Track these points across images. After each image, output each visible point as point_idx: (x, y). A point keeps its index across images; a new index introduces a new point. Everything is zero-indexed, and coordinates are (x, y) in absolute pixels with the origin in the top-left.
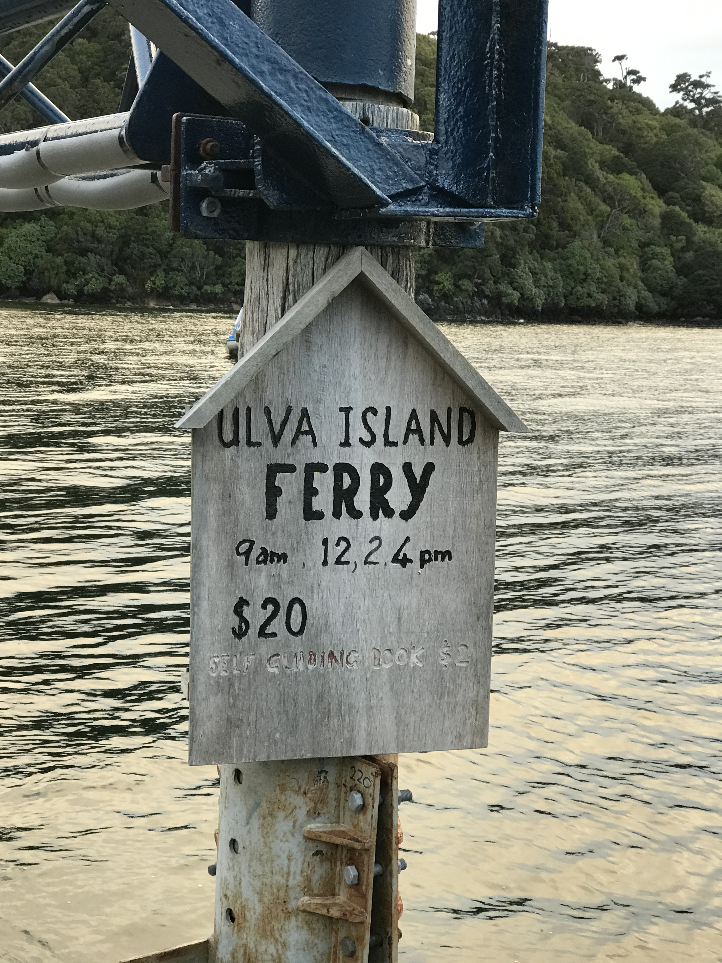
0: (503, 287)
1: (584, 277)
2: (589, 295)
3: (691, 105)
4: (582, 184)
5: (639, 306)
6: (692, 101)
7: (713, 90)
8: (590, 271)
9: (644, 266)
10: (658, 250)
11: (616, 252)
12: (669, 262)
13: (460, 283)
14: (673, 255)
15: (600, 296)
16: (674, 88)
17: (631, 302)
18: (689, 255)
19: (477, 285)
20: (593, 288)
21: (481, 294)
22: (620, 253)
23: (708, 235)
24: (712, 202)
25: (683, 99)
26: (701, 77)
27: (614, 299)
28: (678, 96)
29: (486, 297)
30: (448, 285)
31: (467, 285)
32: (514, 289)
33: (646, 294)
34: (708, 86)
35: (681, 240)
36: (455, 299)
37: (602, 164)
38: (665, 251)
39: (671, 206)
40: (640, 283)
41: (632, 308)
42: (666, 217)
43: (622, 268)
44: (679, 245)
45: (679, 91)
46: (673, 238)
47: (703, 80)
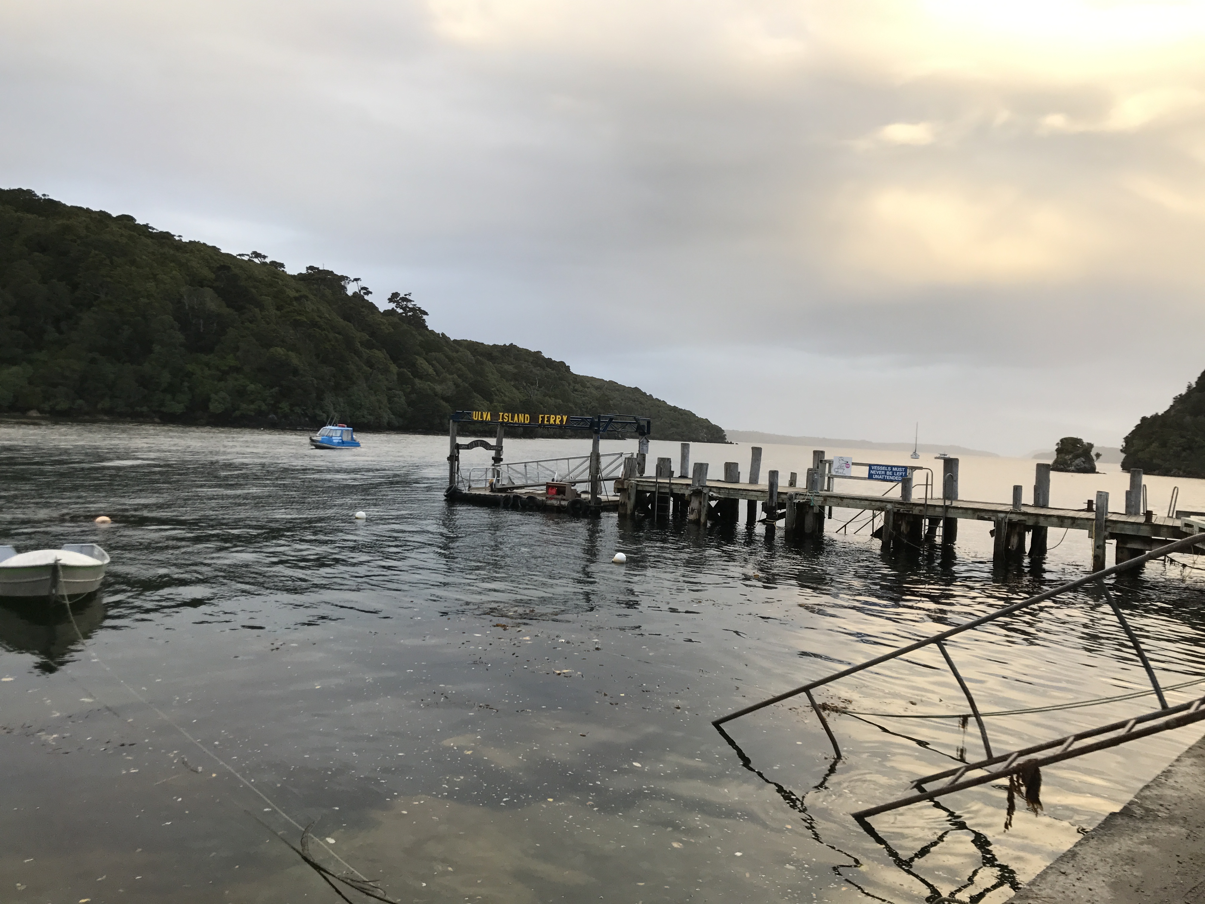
0: (318, 412)
1: (360, 406)
2: (364, 417)
3: (400, 311)
4: (353, 355)
5: (389, 423)
6: (401, 309)
7: (413, 303)
8: (363, 404)
9: (390, 400)
10: (397, 392)
11: (375, 392)
12: (403, 399)
13: (294, 408)
14: (405, 395)
15: (369, 417)
16: (391, 300)
17: (385, 420)
18: (413, 396)
19: (303, 410)
20: (366, 412)
21: (306, 415)
22: (378, 393)
23: (422, 385)
24: (422, 367)
25: (396, 307)
26: (405, 295)
27: (377, 419)
28: (392, 306)
29: (308, 416)
30: (287, 410)
31: (297, 410)
32: (324, 412)
33: (392, 416)
34: (411, 301)
35: (409, 388)
36: (291, 418)
37: (362, 343)
38: (401, 393)
39: (402, 369)
40: (389, 410)
41: (386, 424)
42: (400, 375)
43: (379, 401)
44: (408, 390)
45: (394, 302)
46: (404, 386)
47: (407, 297)
